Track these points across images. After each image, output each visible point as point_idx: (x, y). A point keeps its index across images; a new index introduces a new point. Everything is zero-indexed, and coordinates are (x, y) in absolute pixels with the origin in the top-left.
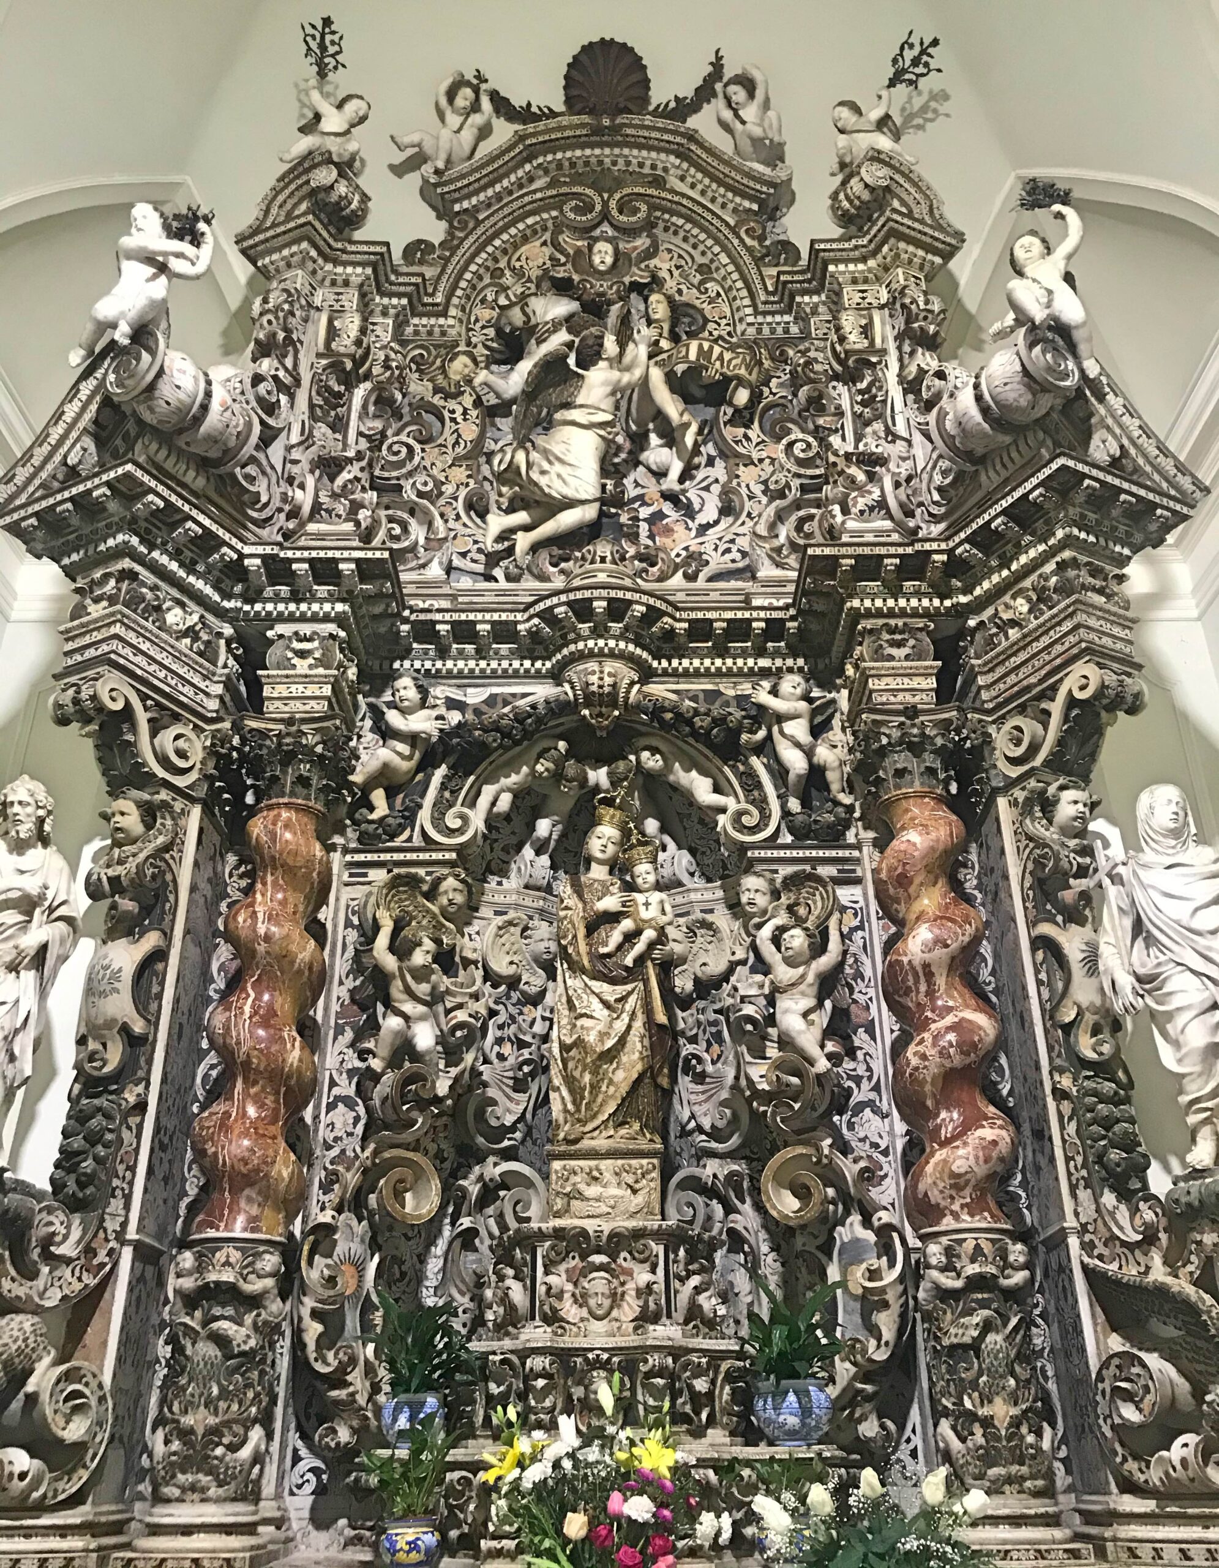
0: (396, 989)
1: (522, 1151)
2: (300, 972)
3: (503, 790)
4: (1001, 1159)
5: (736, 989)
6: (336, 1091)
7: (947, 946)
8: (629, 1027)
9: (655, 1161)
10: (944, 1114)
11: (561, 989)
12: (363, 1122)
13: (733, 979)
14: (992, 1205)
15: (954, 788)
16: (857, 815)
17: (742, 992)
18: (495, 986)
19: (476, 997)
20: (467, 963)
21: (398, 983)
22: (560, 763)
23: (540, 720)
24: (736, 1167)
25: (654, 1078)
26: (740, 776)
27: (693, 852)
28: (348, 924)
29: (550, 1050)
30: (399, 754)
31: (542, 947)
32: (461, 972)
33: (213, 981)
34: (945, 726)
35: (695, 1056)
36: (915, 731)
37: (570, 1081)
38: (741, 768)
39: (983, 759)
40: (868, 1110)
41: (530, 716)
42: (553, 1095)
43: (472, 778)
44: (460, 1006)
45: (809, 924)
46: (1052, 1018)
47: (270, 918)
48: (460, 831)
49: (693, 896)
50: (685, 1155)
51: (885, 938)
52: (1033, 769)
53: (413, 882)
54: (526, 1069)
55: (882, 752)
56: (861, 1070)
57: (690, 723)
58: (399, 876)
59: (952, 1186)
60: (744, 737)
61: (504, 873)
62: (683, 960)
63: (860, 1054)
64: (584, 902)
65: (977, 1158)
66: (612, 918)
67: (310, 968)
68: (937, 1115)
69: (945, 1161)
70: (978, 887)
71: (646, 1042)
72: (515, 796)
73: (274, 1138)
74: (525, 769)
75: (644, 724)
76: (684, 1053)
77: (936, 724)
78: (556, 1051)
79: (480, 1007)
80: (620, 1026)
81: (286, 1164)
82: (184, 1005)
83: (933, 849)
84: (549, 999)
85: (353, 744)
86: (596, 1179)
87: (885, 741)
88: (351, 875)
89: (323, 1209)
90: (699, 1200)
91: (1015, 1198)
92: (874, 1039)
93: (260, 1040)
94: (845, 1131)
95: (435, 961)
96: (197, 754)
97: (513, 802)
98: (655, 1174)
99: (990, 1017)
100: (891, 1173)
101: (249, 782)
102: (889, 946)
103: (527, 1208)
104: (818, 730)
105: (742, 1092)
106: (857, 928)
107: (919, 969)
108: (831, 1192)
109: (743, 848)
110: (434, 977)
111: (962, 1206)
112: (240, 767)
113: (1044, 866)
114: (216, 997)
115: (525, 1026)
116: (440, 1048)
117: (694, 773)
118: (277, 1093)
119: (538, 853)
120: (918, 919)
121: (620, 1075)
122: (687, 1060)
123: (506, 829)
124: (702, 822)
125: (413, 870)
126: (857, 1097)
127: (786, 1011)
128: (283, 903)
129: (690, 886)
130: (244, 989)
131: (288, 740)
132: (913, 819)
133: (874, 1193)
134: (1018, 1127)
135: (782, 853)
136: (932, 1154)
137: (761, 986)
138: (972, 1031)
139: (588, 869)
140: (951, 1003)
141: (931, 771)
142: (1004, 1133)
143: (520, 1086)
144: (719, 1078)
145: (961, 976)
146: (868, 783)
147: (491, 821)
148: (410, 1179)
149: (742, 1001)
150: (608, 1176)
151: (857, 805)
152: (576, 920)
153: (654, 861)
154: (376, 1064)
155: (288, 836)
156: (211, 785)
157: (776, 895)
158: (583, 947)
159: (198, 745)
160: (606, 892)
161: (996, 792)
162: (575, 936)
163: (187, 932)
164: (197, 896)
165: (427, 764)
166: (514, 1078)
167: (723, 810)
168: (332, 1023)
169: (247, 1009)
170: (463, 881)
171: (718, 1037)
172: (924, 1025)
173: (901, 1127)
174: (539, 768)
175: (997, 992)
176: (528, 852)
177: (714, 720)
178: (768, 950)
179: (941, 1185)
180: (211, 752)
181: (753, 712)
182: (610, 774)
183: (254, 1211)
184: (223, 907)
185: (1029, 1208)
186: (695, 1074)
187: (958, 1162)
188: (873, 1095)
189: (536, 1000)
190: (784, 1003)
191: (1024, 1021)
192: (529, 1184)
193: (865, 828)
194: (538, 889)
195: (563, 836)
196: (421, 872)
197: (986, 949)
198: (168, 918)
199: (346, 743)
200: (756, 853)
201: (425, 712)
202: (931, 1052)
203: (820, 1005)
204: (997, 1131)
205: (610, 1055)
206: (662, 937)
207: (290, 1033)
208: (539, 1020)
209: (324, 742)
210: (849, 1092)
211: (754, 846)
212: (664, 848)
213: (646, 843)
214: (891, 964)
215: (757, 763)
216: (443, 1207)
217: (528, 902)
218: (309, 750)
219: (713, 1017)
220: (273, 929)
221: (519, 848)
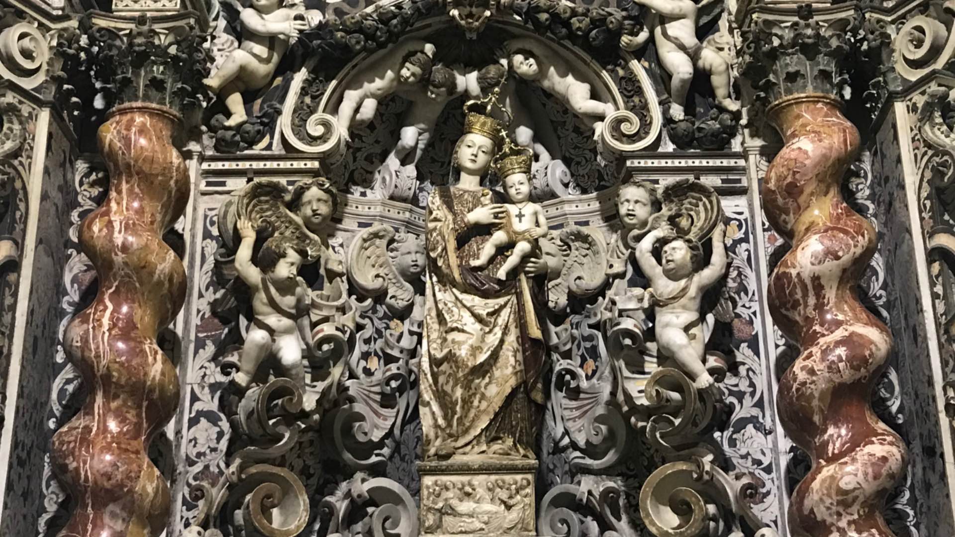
0: (260, 302)
1: (390, 468)
2: (160, 283)
3: (366, 96)
4: (891, 476)
5: (614, 303)
6: (198, 406)
7: (838, 258)
8: (502, 342)
9: (530, 477)
10: (831, 430)
11: (430, 302)
12: (227, 437)
13: (610, 294)
14: (880, 521)
15: (847, 93)
16: (744, 121)
17: (620, 306)
18: (360, 299)
19: (342, 310)
20: (332, 275)
21: (262, 295)
22: (427, 67)
23: (406, 21)
24: (611, 484)
25: (527, 393)
26: (619, 81)
27: (567, 162)
28: (207, 235)
29: (419, 365)
30: (255, 56)
31: (408, 260)
32: (327, 285)
33: (66, 293)
34: (841, 26)
35: (569, 371)
36: (809, 32)
37: (442, 396)
38: (621, 72)
39: (881, 62)
40: (750, 427)
41: (395, 16)
42: (422, 410)
43: (334, 83)
44: (326, 320)
45: (691, 236)
46: (947, 332)
47: (127, 227)
48: (323, 139)
49: (567, 208)
50: (558, 471)
51: (771, 250)
52: (934, 72)
53: (276, 191)
54: (394, 384)
55: (774, 55)
56: (744, 386)
57: (567, 24)
58: (260, 185)
59: (839, 503)
60: (625, 39)
61: (367, 183)
62: (557, 274)
63: (742, 370)
64: (455, 214)
65: (866, 474)
66: (484, 230)
67: (171, 280)
68: (825, 431)
69: (832, 477)
70: (871, 198)
71: (520, 356)
72: (380, 103)
73: (137, 452)
74: (390, 74)
75: (516, 25)
76: (557, 368)
77: (832, 24)
78: (426, 365)
79: (348, 321)
80: (493, 339)
81: (150, 477)
82: (38, 319)
83: (825, 157)
84: (417, 314)
85: (206, 45)
86: (468, 495)
87: (776, 42)
88: (209, 184)
89: (187, 525)
90: (574, 517)
91: (903, 516)
92: (757, 354)
93: (119, 353)
94: (726, 447)
95: (300, 273)
96: (43, 56)
97: (377, 110)
98: (529, 490)
99: (882, 331)
100: (774, 490)
101: (98, 85)
102: (776, 258)
103: (396, 525)
104: (703, 31)
105: (618, 407)
106: (741, 241)
107: (808, 282)
108: (711, 509)
109: (622, 157)
110: (299, 290)
111: (849, 523)
112: (89, 69)
113: (943, 174)
114: (70, 309)
115: (392, 340)
116: (306, 362)
117: (570, 79)
118: (139, 407)
119: (403, 163)
120: (807, 230)
121: (492, 390)
122: (561, 376)
123: (369, 139)
124: (577, 130)
125: (275, 179)
126: (739, 413)
127: (667, 325)
128: (140, 212)
129: (564, 197)
130: (102, 301)
131: (139, 40)
132: (804, 126)
133: (756, 509)
134: (908, 444)
135: (663, 163)
136: (819, 470)
137: (641, 300)
138: (862, 346)
139: (457, 179)
140: (840, 317)
141: (825, 75)
142: (894, 450)
143: (387, 401)
144: (594, 394)
145: (851, 289)
146: (756, 87)
147: (355, 127)
148: (277, 494)
149: (620, 315)
150: (481, 492)
151: (744, 111)
152: (446, 232)
153: (527, 171)
154: (241, 378)
155: (143, 142)
156: (60, 87)
157: (656, 205)
158: (453, 260)
159: (44, 46)
160: (477, 203)
161: (893, 97)
162: (445, 249)
163: (40, 241)
164: (48, 204)
165: (286, 67)
166: (382, 394)
167: (601, 118)
168: (192, 337)
169: (106, 321)
170: (327, 191)
171: (593, 353)
172: (813, 339)
173: (785, 444)
174: (405, 72)
175: (888, 306)
176: (393, 161)
177: (593, 21)
178: (648, 263)
179: (828, 501)
180: (58, 52)
181: (635, 13)
182: (480, 80)
183: (119, 526)
184: (75, 216)
185: (917, 526)
186: (569, 390)
187: (846, 479)
188: (756, 412)
189: (404, 314)
190: (664, 317)
191: (917, 335)
192: (397, 499)
193: (752, 136)
194: (404, 200)
195: (430, 145)
196: (283, 181)
197: (878, 262)
198: (19, 227)
199: (201, 44)
200: (636, 163)
201: (283, 12)
202: (819, 367)
203: (702, 319)
204: (887, 448)
205: (483, 370)
206: (535, 251)
207: (150, 346)
208: (406, 335)
209: (178, 43)
210: (730, 409)
211: (633, 155)
212: (536, 158)
213: (518, 153)
214: (778, 278)
215: (638, 68)
216: (310, 523)
217: (393, 214)
218: (162, 51)
219: (587, 331)
220: (131, 239)
221: (383, 157)
